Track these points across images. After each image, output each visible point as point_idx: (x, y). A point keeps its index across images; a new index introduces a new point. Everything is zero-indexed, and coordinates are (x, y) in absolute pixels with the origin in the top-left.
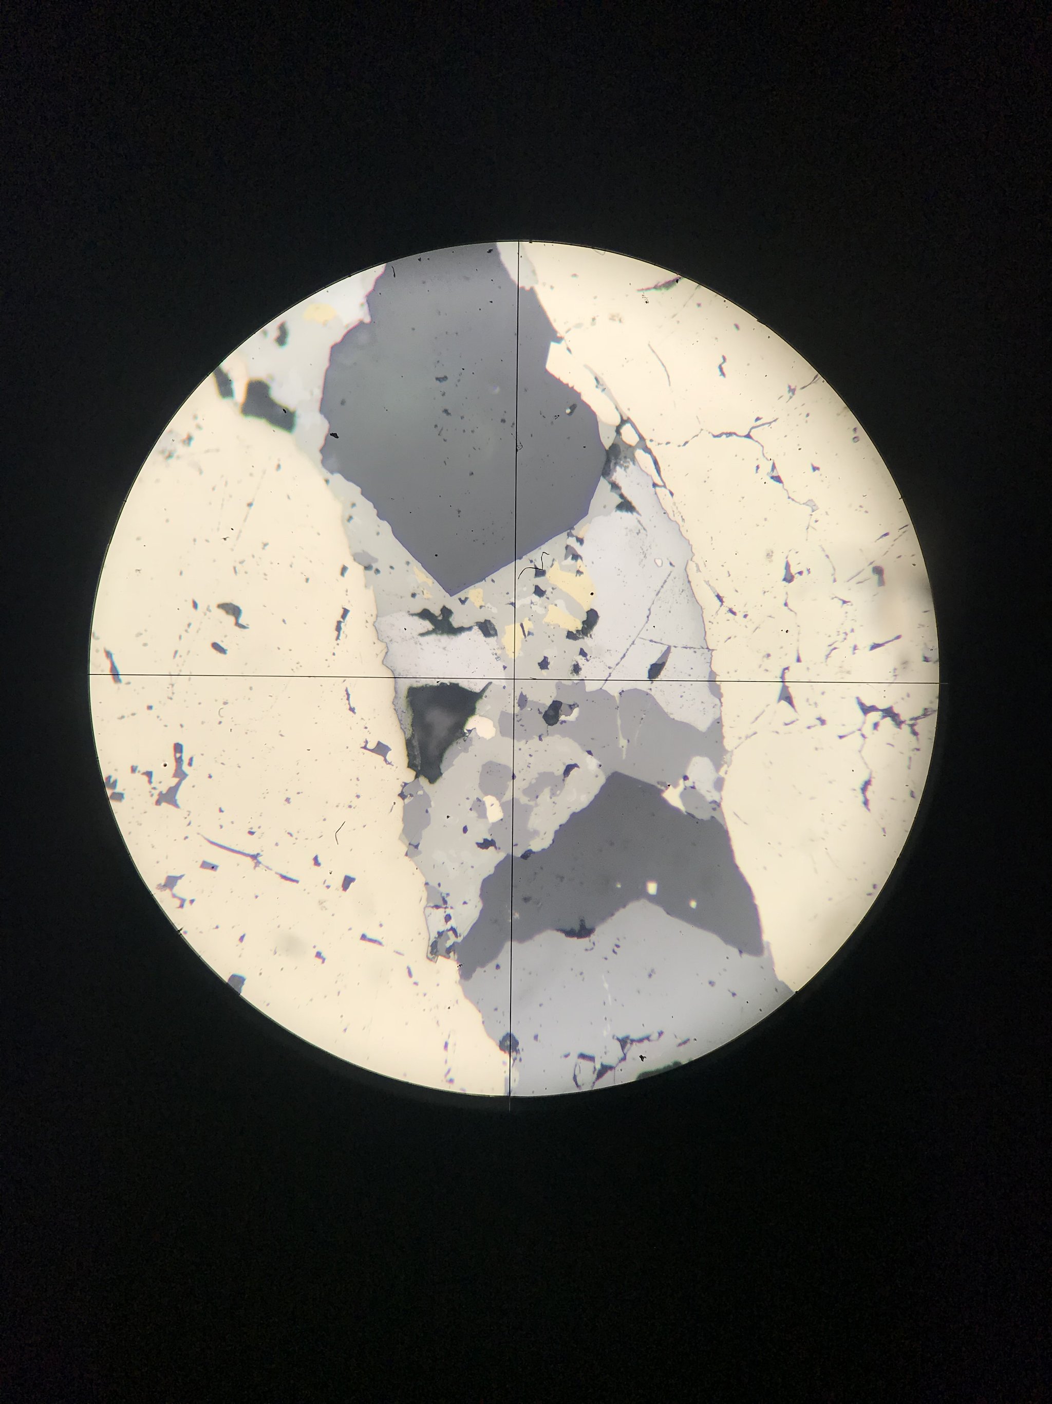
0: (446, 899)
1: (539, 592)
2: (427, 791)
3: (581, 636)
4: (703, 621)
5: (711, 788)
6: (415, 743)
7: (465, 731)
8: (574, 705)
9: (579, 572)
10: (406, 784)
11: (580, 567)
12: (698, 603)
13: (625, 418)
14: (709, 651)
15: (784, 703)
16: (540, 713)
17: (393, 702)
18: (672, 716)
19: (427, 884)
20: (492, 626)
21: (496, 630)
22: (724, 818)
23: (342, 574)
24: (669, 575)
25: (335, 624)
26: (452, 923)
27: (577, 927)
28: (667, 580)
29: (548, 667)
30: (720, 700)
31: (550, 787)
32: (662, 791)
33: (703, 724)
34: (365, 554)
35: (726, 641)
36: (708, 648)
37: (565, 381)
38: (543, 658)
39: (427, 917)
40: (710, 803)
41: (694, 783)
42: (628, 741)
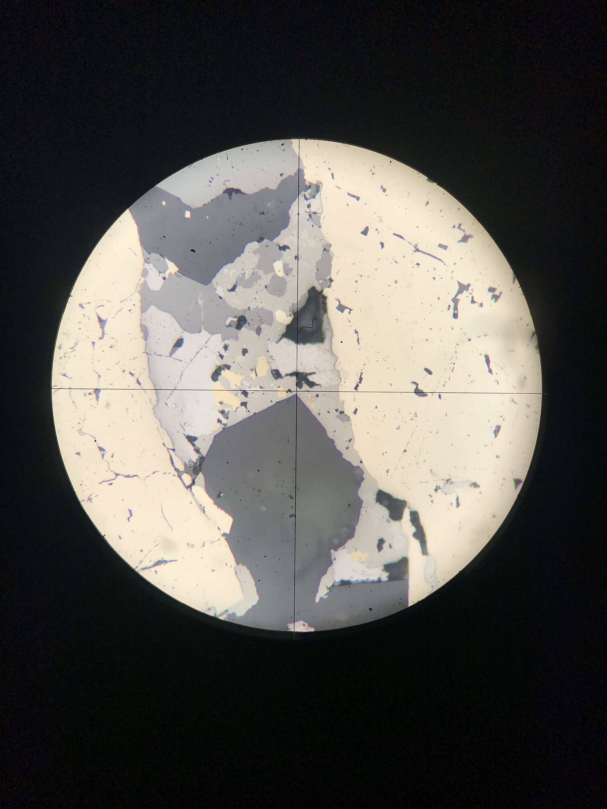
0: (309, 217)
1: (245, 393)
2: (317, 282)
3: (222, 366)
4: (149, 370)
5: (150, 271)
6: (322, 311)
7: (293, 316)
8: (228, 327)
9: (221, 403)
10: (329, 287)
11: (221, 407)
12: (152, 381)
13: (189, 489)
14: (147, 352)
15: (103, 318)
16: (249, 323)
17: (333, 335)
18: (171, 315)
19: (320, 227)
20: (274, 376)
21: (272, 373)
22: (142, 253)
23: (356, 409)
24: (168, 398)
25: (362, 382)
26: (307, 203)
27: (234, 194)
28: (169, 395)
29: (242, 350)
30: (141, 323)
31: (245, 279)
32: (178, 271)
33: (153, 310)
34: (343, 420)
35: (136, 357)
36: (147, 354)
37: (222, 511)
38: (245, 355)
39: (321, 208)
40: (150, 263)
41: (160, 275)
42: (197, 303)
